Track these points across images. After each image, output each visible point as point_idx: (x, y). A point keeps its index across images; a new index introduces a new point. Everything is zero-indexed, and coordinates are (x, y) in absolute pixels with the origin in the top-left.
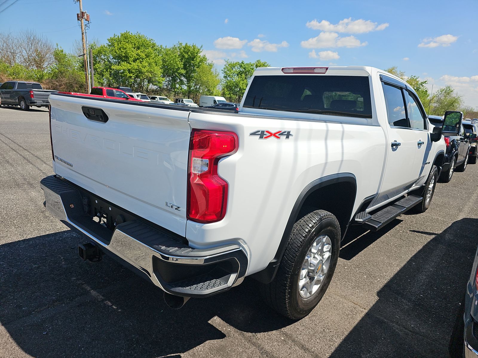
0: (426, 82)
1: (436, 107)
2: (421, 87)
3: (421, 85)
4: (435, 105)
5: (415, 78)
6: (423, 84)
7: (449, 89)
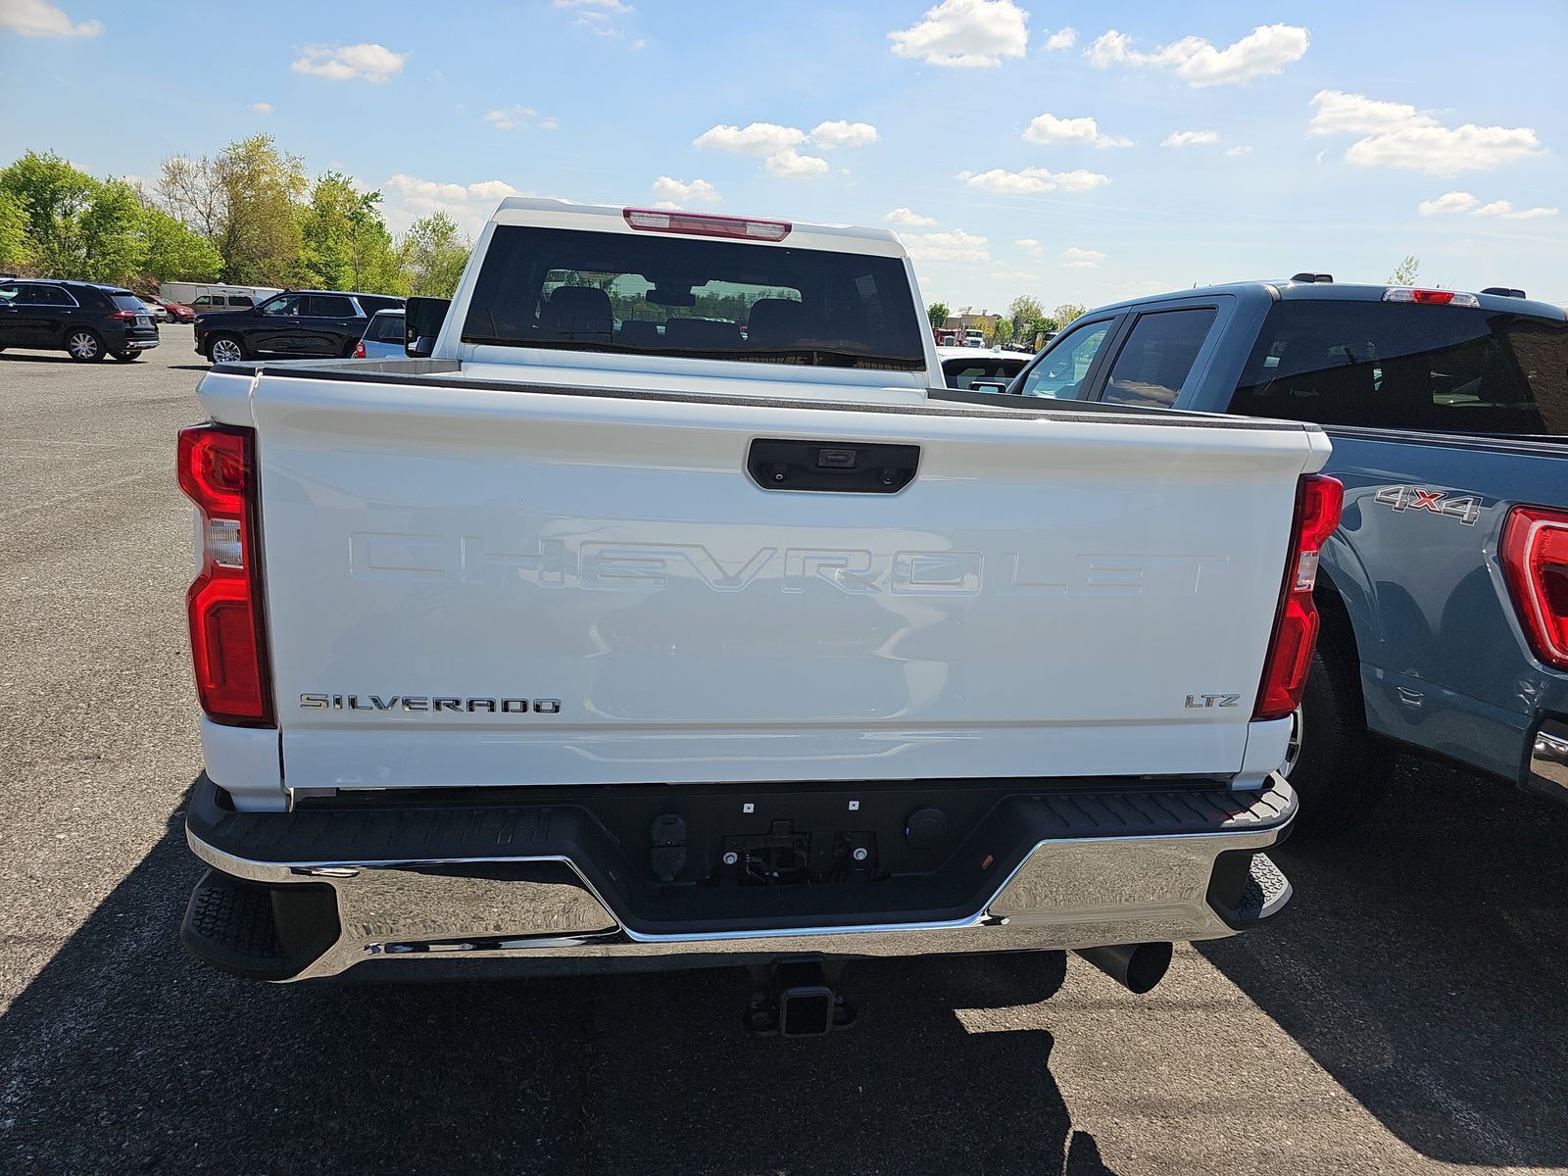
0: (377, 195)
1: (419, 276)
2: (366, 211)
3: (364, 206)
4: (418, 269)
5: (341, 180)
6: (371, 204)
7: (444, 223)
